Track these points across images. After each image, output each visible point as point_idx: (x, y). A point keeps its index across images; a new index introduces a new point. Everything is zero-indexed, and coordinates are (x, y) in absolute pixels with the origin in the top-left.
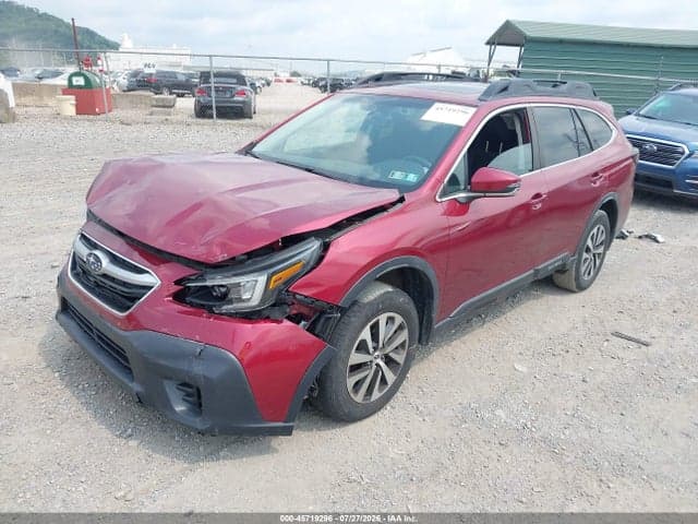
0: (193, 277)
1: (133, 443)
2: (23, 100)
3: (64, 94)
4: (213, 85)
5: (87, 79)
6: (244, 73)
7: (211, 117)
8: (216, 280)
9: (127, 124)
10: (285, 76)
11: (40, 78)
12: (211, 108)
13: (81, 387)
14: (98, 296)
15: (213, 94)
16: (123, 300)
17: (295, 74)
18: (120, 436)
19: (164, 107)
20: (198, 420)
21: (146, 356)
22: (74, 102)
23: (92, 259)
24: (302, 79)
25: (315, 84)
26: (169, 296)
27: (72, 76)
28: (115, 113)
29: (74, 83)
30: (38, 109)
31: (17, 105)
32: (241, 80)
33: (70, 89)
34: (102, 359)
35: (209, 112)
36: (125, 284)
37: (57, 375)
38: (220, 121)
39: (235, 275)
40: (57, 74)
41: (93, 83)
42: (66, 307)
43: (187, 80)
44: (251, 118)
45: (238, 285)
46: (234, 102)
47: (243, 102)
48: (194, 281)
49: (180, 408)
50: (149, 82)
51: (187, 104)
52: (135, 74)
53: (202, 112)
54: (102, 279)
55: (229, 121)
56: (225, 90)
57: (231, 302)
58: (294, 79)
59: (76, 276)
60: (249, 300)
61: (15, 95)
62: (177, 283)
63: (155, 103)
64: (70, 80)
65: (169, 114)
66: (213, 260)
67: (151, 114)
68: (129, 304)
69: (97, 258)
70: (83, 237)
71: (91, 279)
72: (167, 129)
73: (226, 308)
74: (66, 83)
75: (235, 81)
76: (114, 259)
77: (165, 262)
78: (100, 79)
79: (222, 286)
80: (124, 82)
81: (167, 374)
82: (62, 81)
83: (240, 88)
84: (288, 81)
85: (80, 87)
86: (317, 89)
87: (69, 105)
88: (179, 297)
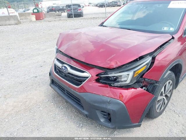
0: (103, 73)
1: (84, 129)
2: (21, 18)
3: (32, 15)
4: (72, 8)
5: (38, 10)
6: (80, 4)
7: (72, 17)
8: (112, 75)
9: (50, 22)
10: (87, 4)
11: (24, 11)
12: (72, 15)
13: (61, 108)
14: (66, 80)
15: (72, 11)
16: (77, 82)
17: (90, 3)
18: (78, 127)
19: (59, 16)
20: (110, 124)
21: (89, 102)
22: (35, 17)
23: (64, 68)
24: (92, 5)
25: (96, 6)
26: (94, 80)
27: (34, 9)
28: (46, 19)
29: (35, 11)
30: (26, 20)
31: (20, 19)
32: (79, 6)
33: (34, 13)
34: (69, 101)
35: (71, 16)
36: (77, 76)
37: (52, 104)
38: (75, 18)
39: (120, 72)
40: (28, 10)
41: (39, 11)
42: (53, 82)
43: (63, 8)
44: (83, 17)
45: (121, 76)
46: (78, 12)
47: (80, 12)
48: (103, 75)
49: (102, 120)
50: (52, 9)
51: (65, 14)
52: (49, 8)
53: (70, 16)
54: (68, 74)
55: (77, 18)
56: (75, 9)
57: (119, 82)
58: (90, 5)
59: (57, 72)
60: (126, 81)
61: (19, 16)
62: (97, 75)
63: (56, 15)
64: (33, 11)
65: (60, 18)
66: (112, 67)
67: (55, 18)
68: (80, 83)
69: (65, 67)
70: (58, 59)
71: (63, 74)
72: (61, 22)
73: (116, 84)
74: (32, 12)
75: (78, 6)
76: (72, 68)
77: (92, 68)
78: (41, 9)
79: (115, 76)
80: (46, 10)
81: (97, 108)
82: (31, 11)
83: (79, 8)
84: (88, 6)
85: (36, 12)
86: (97, 7)
87: (33, 18)
88: (98, 81)
